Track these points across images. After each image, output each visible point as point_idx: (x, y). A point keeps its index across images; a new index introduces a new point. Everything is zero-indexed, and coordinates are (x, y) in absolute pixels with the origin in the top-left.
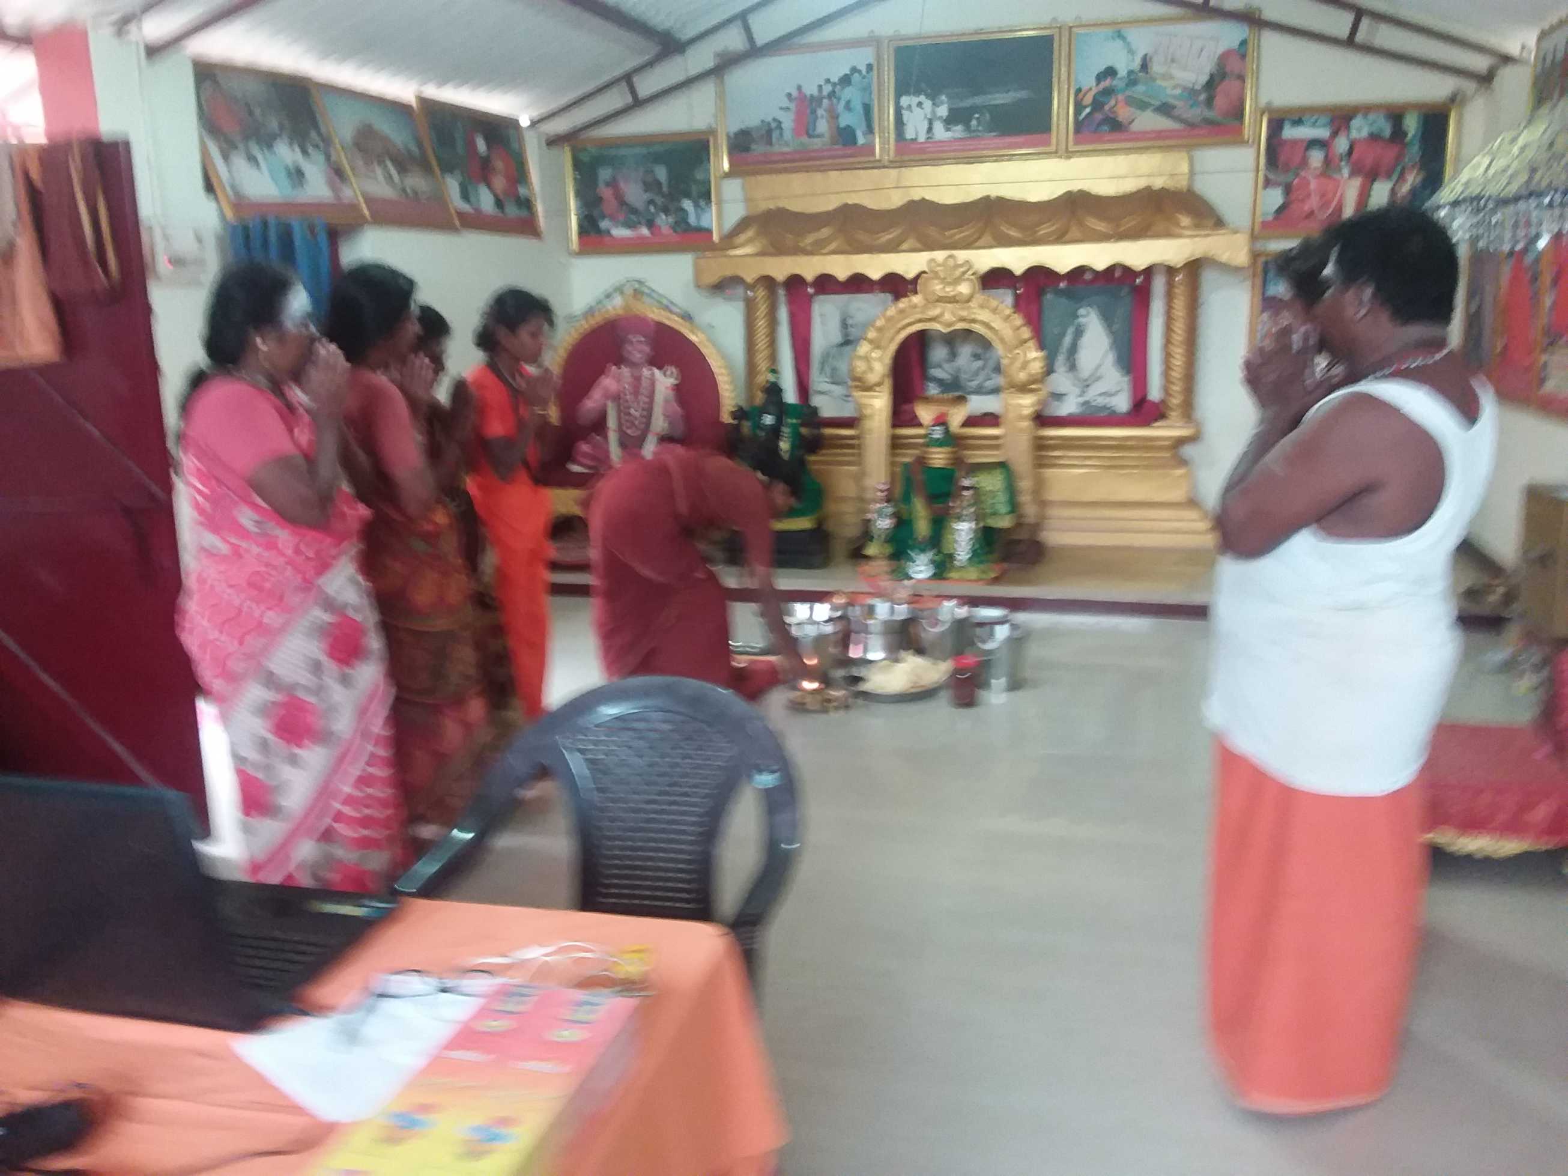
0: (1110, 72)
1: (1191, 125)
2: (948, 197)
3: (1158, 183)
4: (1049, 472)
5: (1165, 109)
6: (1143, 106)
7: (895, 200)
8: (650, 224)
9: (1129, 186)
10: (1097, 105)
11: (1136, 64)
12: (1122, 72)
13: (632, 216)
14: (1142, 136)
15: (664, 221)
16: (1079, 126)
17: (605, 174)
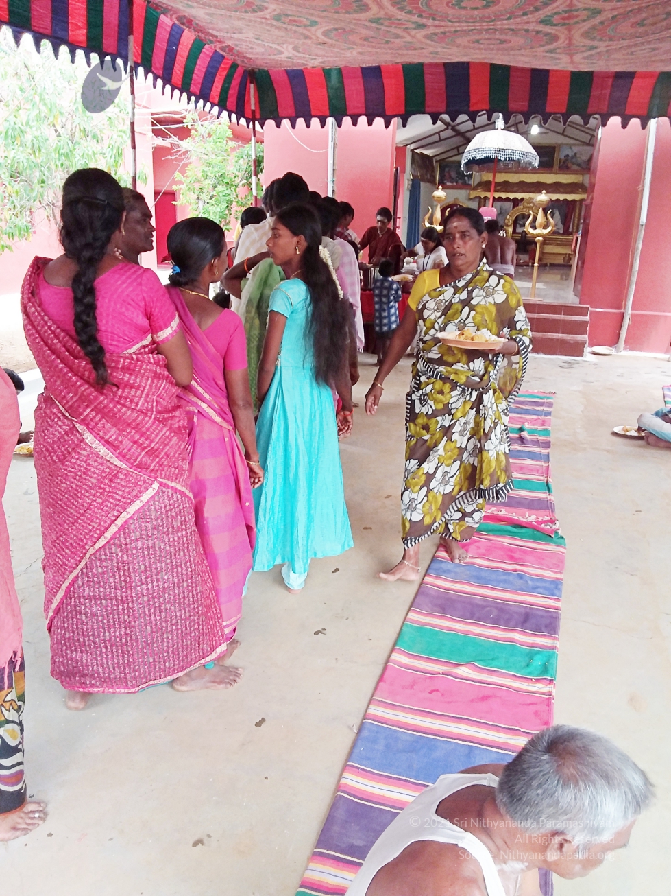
0: (568, 156)
1: (583, 169)
2: (529, 181)
3: (576, 181)
4: (545, 246)
5: (579, 165)
6: (573, 164)
7: (517, 181)
8: (457, 183)
9: (569, 181)
10: (564, 162)
11: (573, 154)
12: (570, 156)
13: (452, 180)
14: (574, 170)
15: (460, 182)
16: (559, 168)
17: (447, 169)
